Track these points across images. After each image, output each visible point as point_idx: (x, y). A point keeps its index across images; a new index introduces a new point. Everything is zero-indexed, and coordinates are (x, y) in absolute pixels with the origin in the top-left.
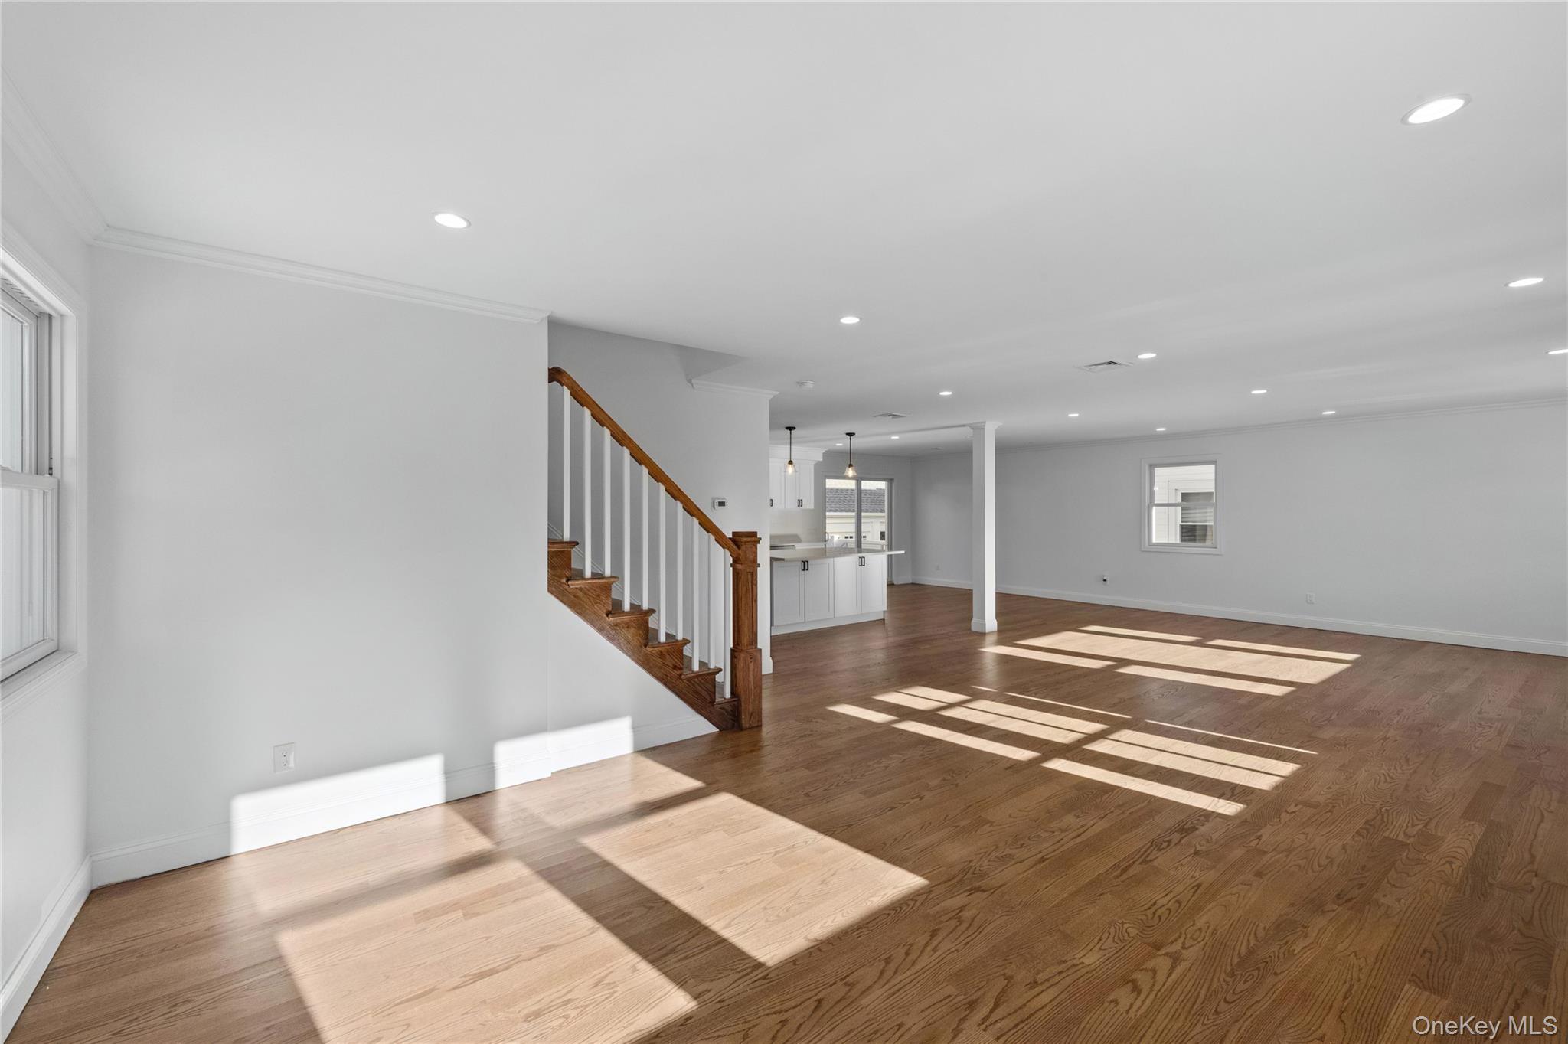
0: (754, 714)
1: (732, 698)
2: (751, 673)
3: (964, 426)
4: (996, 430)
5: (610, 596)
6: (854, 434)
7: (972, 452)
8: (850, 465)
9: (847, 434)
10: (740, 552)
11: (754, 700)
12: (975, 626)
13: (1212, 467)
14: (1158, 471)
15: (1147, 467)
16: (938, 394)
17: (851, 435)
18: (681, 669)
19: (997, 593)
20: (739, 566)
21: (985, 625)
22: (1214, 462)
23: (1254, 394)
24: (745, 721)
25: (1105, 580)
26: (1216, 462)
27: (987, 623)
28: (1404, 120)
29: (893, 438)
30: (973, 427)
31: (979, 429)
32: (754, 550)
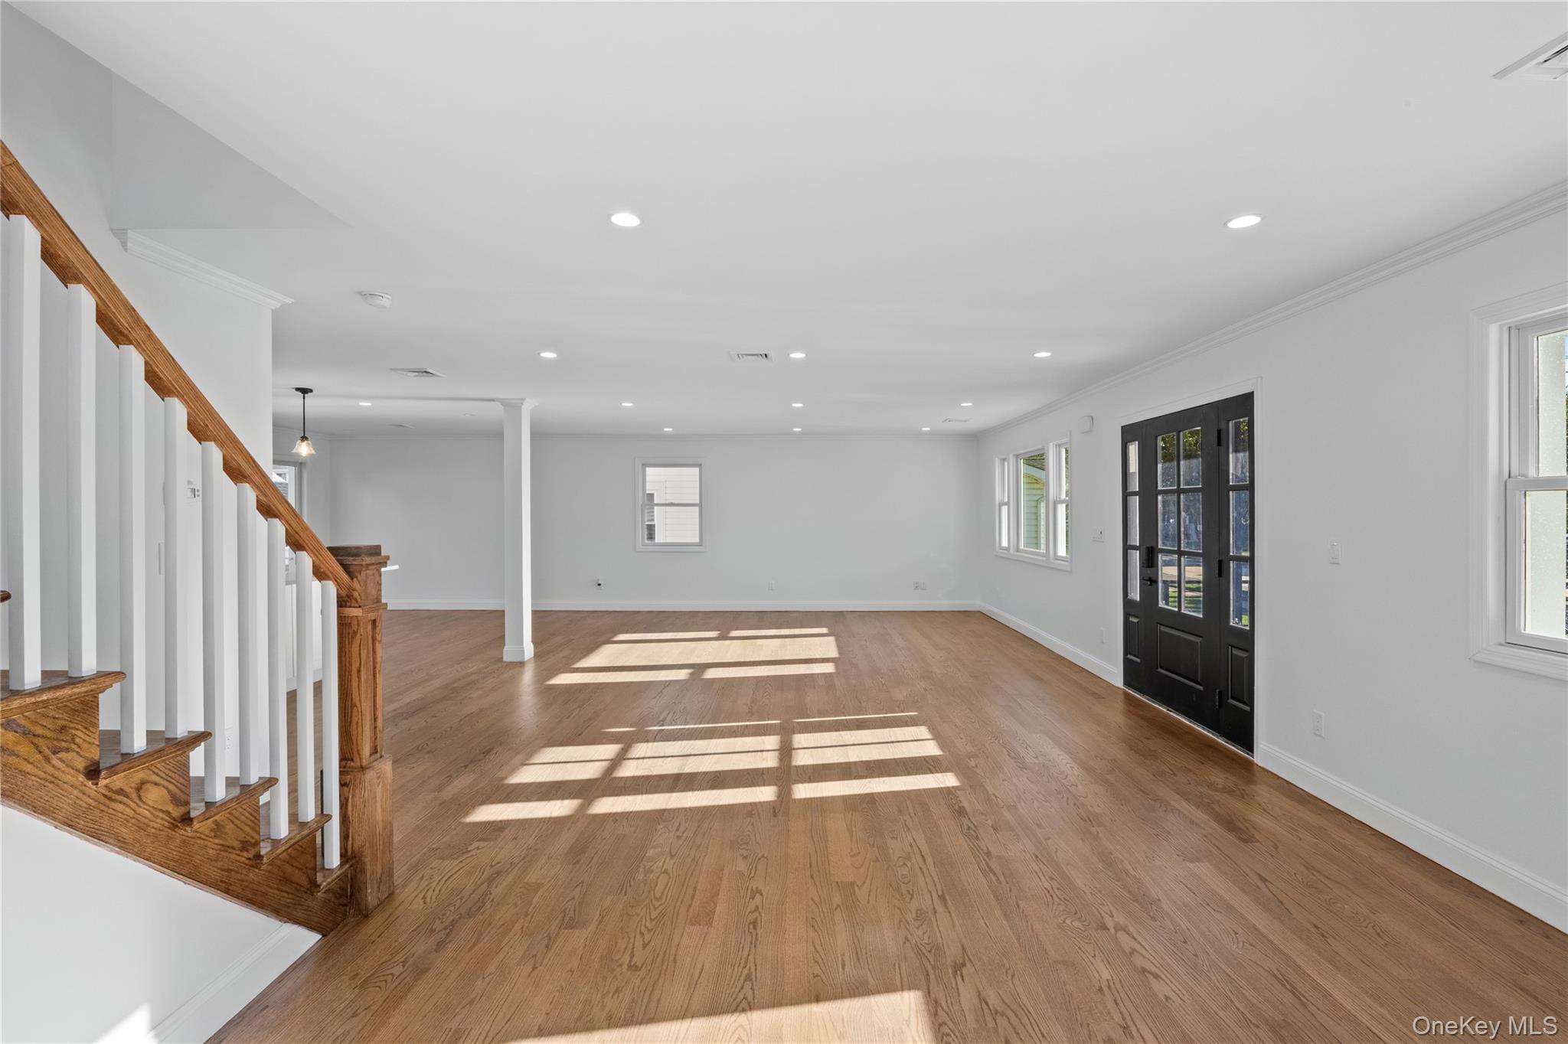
0: (384, 878)
1: (342, 865)
2: (379, 805)
3: (492, 400)
4: (531, 410)
5: (96, 725)
6: (311, 391)
7: (503, 434)
8: (304, 438)
9: (298, 389)
10: (356, 584)
11: (383, 853)
12: (509, 654)
13: (697, 470)
14: (649, 471)
15: (640, 466)
16: (539, 354)
17: (304, 391)
18: (257, 844)
19: (533, 611)
20: (353, 612)
21: (523, 651)
22: (699, 465)
23: (795, 407)
24: (371, 897)
25: (599, 585)
26: (700, 465)
27: (525, 649)
28: (1225, 225)
29: (362, 404)
30: (505, 403)
31: (513, 407)
32: (377, 578)
